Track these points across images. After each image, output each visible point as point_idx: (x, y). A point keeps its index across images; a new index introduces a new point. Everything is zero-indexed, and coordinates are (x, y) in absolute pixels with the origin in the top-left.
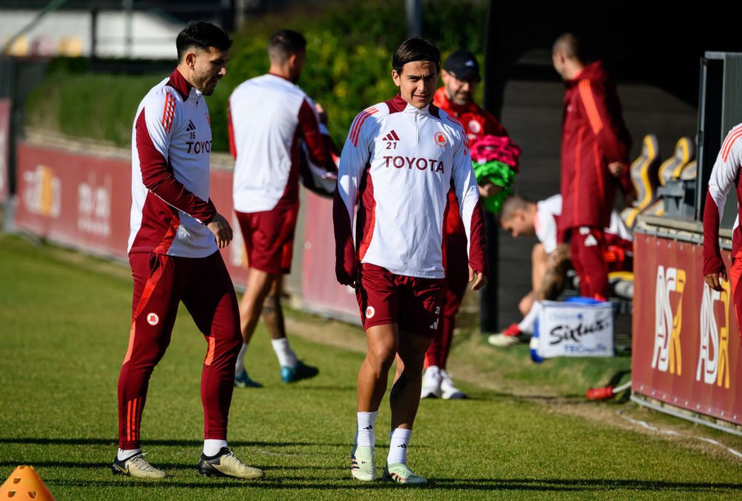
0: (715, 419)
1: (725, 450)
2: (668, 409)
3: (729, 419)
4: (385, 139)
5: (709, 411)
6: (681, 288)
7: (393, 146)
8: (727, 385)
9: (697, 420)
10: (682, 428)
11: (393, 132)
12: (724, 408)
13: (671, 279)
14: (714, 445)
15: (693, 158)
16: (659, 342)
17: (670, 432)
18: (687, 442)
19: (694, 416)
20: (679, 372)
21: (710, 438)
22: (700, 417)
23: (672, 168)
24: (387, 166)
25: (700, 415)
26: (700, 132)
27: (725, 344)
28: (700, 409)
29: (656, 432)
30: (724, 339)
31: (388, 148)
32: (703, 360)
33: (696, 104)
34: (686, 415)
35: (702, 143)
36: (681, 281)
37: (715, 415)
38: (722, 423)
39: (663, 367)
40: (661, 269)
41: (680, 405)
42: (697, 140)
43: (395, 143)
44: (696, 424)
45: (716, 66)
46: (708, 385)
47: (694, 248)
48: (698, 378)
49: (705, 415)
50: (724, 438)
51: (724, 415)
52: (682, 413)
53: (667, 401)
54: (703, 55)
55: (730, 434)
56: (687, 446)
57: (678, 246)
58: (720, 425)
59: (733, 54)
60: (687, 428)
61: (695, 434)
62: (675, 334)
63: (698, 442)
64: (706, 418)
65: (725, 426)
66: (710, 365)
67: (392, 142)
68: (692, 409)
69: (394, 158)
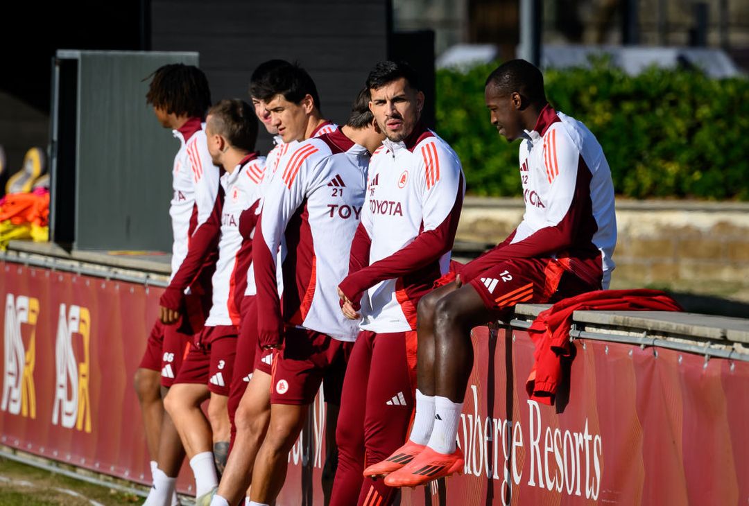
0: (74, 467)
1: (87, 502)
2: (22, 457)
3: (90, 467)
4: (330, 185)
5: (68, 458)
6: (33, 320)
7: (339, 192)
8: (88, 429)
9: (54, 469)
10: (37, 479)
11: (338, 176)
12: (85, 454)
13: (22, 309)
14: (74, 497)
15: (45, 171)
16: (9, 381)
17: (24, 483)
18: (43, 493)
19: (51, 464)
20: (33, 415)
21: (70, 489)
22: (58, 466)
23: (21, 183)
24: (332, 216)
25: (58, 463)
26: (53, 142)
27: (84, 382)
28: (58, 456)
29: (7, 483)
30: (84, 376)
31: (334, 195)
32: (60, 402)
33: (47, 110)
34: (42, 463)
35: (55, 154)
36: (33, 311)
37: (75, 463)
38: (83, 471)
39: (14, 409)
40: (10, 298)
41: (36, 452)
42: (49, 151)
43: (341, 190)
44: (54, 475)
45: (69, 66)
46: (66, 429)
47: (47, 274)
48: (55, 420)
49: (63, 463)
50: (85, 488)
51: (86, 462)
52: (36, 461)
53: (20, 447)
54: (54, 54)
55: (91, 484)
56: (44, 498)
57: (29, 272)
58: (81, 474)
59: (89, 53)
60: (43, 478)
61: (52, 485)
62: (27, 371)
63: (57, 494)
64: (65, 466)
65: (86, 475)
66: (68, 406)
67: (339, 188)
68: (49, 456)
69: (340, 206)
